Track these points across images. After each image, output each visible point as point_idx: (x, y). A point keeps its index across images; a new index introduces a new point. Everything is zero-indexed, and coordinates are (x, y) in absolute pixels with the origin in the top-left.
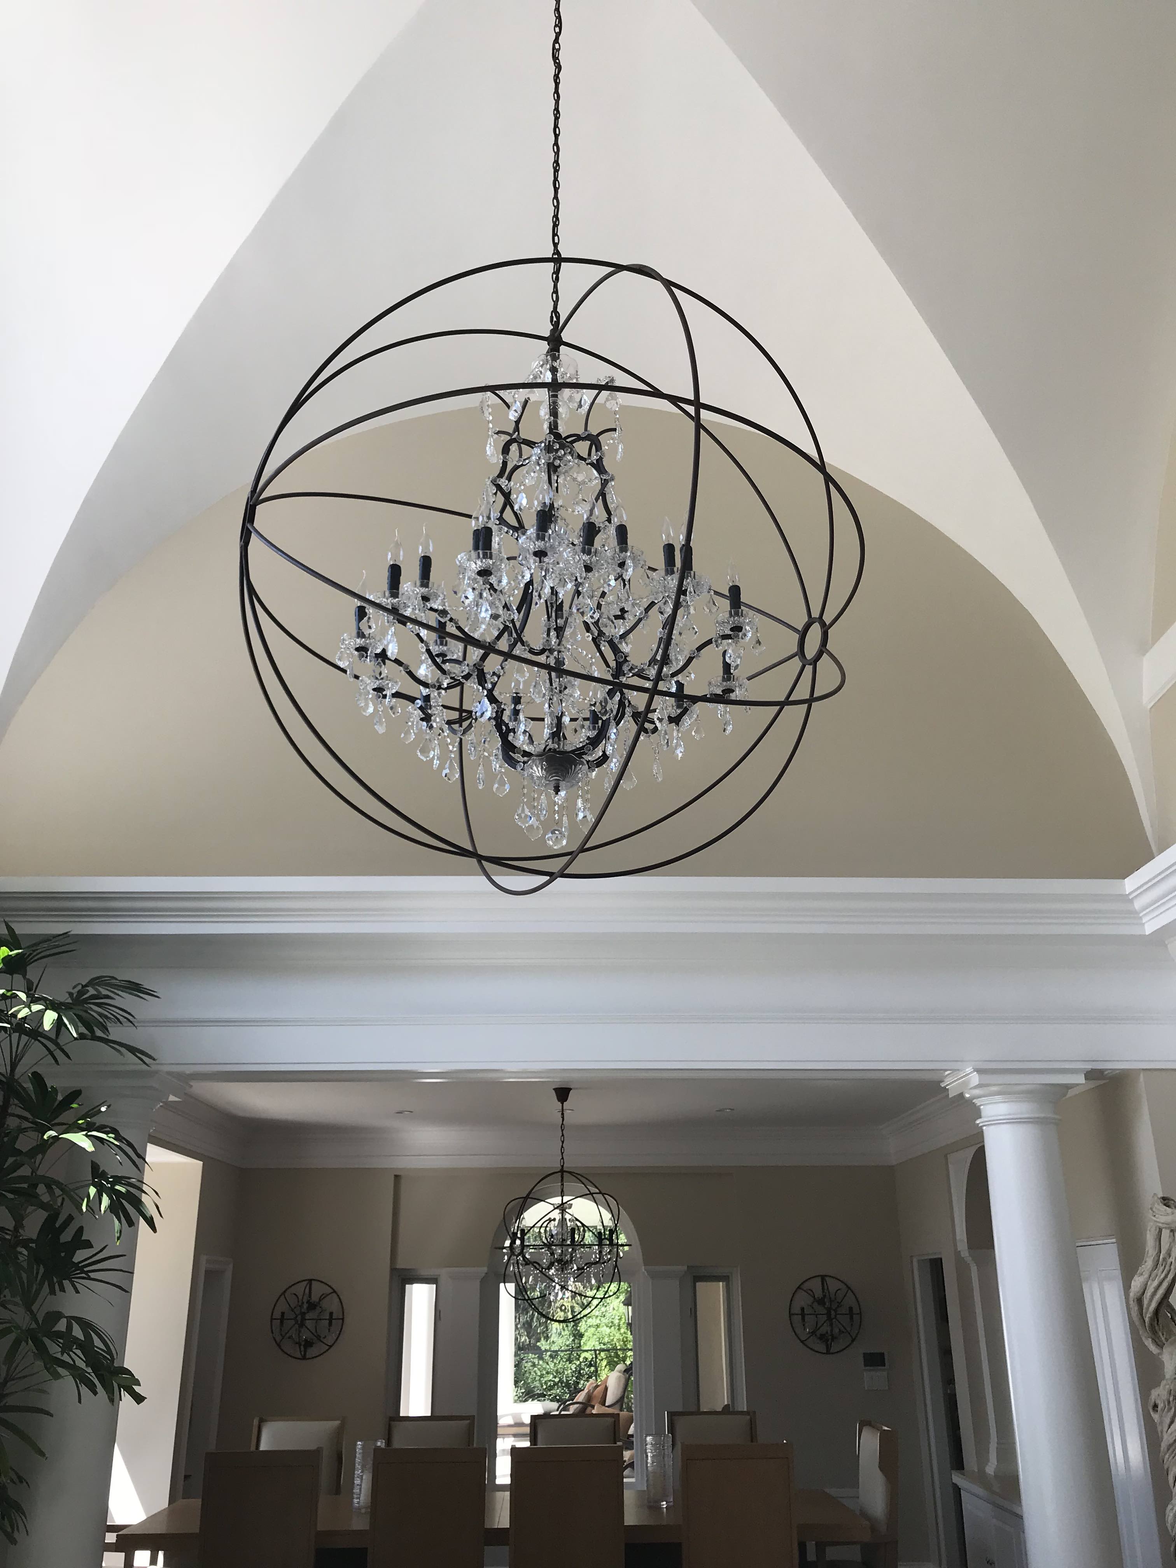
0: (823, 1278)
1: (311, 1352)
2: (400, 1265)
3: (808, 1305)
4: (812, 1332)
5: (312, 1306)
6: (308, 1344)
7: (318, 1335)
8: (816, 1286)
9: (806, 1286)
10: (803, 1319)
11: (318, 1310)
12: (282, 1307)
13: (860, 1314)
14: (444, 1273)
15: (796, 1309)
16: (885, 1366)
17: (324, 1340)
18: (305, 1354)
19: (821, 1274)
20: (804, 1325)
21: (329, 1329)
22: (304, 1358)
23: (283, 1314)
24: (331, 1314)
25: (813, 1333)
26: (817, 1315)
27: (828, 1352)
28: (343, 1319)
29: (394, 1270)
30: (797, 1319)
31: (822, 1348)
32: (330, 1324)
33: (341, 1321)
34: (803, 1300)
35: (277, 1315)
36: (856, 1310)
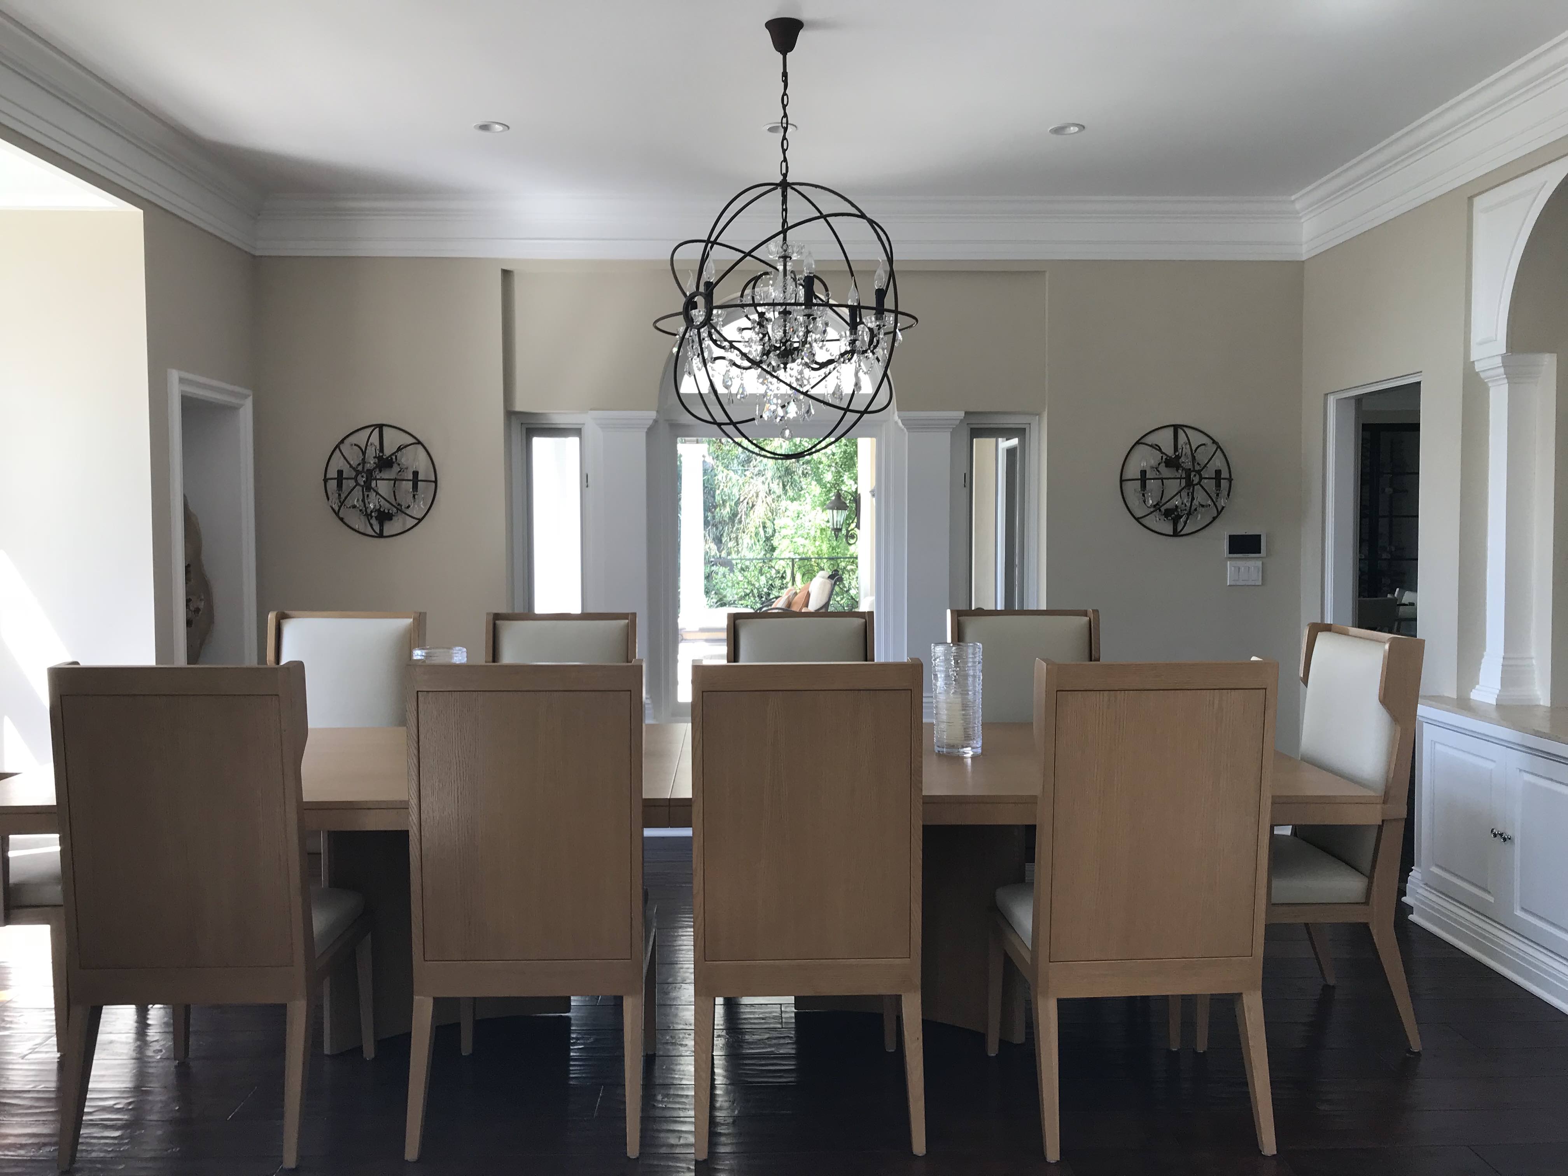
0: (1176, 428)
1: (390, 528)
2: (520, 406)
3: (1152, 467)
4: (1155, 506)
5: (385, 463)
6: (384, 517)
7: (399, 505)
8: (1165, 439)
9: (1150, 440)
10: (1144, 486)
11: (396, 468)
12: (338, 463)
13: (1230, 480)
14: (589, 420)
15: (1133, 471)
16: (1260, 553)
17: (408, 512)
18: (381, 530)
19: (1174, 424)
20: (1143, 495)
21: (414, 496)
22: (381, 535)
23: (340, 473)
24: (416, 474)
25: (1157, 507)
26: (1162, 479)
27: (1176, 534)
28: (436, 482)
29: (510, 414)
30: (1132, 488)
31: (1168, 528)
32: (415, 487)
33: (434, 484)
34: (1144, 460)
35: (333, 473)
36: (1225, 474)
